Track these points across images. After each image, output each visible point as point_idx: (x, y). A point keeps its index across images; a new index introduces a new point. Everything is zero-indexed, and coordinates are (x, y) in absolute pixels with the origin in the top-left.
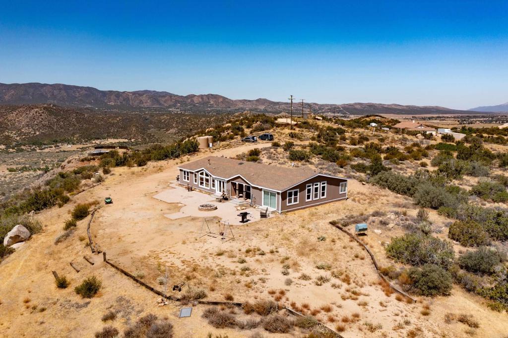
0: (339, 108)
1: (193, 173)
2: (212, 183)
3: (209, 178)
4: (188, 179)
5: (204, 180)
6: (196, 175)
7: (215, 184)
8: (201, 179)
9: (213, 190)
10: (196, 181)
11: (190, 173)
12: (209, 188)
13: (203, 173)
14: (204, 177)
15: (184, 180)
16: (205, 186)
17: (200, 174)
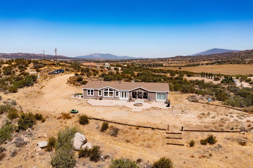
0: (8, 55)
1: (97, 90)
2: (116, 94)
3: (113, 91)
4: (92, 94)
5: (108, 93)
6: (100, 91)
7: (119, 94)
8: (105, 93)
9: (116, 98)
10: (100, 94)
11: (95, 90)
12: (113, 97)
13: (107, 90)
14: (109, 91)
15: (87, 95)
16: (109, 96)
17: (105, 90)
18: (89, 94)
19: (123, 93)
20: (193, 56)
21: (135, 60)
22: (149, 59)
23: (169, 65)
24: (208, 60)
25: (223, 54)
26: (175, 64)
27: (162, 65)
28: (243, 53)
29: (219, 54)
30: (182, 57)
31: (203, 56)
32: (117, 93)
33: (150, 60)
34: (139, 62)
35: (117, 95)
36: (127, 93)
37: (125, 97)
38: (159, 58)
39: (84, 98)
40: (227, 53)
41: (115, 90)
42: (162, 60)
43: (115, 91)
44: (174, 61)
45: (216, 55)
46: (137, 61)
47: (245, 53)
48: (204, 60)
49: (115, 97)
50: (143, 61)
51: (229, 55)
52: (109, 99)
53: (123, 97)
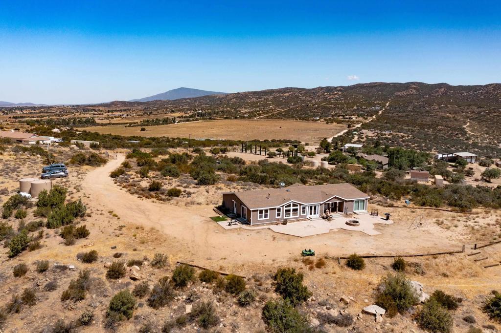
1: (275, 209)
2: (302, 210)
3: (298, 207)
4: (266, 216)
5: (291, 211)
6: (279, 210)
7: (306, 210)
8: (287, 211)
9: (302, 217)
10: (279, 215)
11: (270, 209)
12: (298, 216)
13: (289, 206)
14: (292, 208)
15: (259, 219)
16: (291, 216)
17: (286, 207)
18: (261, 217)
19: (311, 207)
20: (146, 101)
21: (19, 110)
22: (52, 107)
23: (109, 122)
24: (179, 111)
25: (200, 98)
26: (120, 119)
27: (92, 122)
28: (233, 99)
29: (193, 98)
30: (124, 103)
31: (164, 102)
32: (304, 208)
33: (54, 109)
34: (32, 115)
35: (304, 212)
36: (317, 207)
37: (315, 214)
38: (76, 106)
39: (253, 225)
40: (205, 97)
41: (300, 205)
42: (85, 109)
43: (302, 207)
44: (112, 111)
45: (188, 100)
46: (25, 112)
47: (236, 97)
48: (173, 111)
49: (300, 216)
50: (40, 113)
51: (210, 101)
52: (294, 221)
53: (311, 214)
